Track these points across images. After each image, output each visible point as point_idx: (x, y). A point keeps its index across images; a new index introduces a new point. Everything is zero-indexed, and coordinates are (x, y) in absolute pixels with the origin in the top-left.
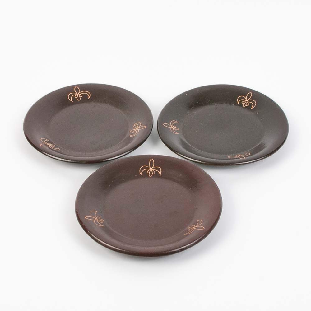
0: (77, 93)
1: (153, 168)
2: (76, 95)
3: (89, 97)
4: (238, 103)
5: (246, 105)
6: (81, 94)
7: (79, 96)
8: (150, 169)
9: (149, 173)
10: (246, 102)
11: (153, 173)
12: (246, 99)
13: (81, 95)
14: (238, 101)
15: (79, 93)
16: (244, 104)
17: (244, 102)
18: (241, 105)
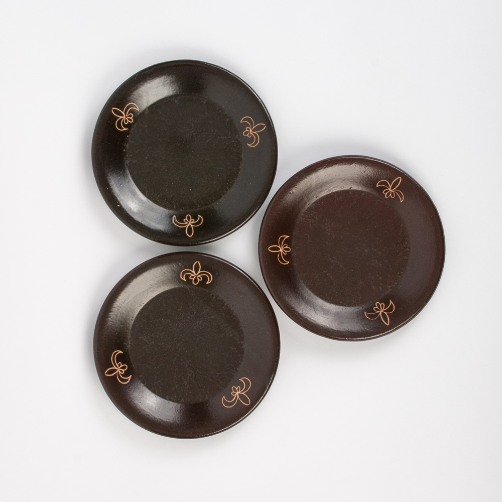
0: (117, 372)
1: (280, 247)
2: (119, 372)
3: (121, 352)
4: (125, 129)
5: (131, 118)
6: (117, 365)
7: (121, 368)
8: (281, 250)
9: (286, 251)
10: (126, 117)
11: (285, 246)
12: (121, 117)
13: (119, 365)
14: (122, 129)
15: (116, 368)
16: (128, 121)
17: (126, 121)
18: (129, 126)
